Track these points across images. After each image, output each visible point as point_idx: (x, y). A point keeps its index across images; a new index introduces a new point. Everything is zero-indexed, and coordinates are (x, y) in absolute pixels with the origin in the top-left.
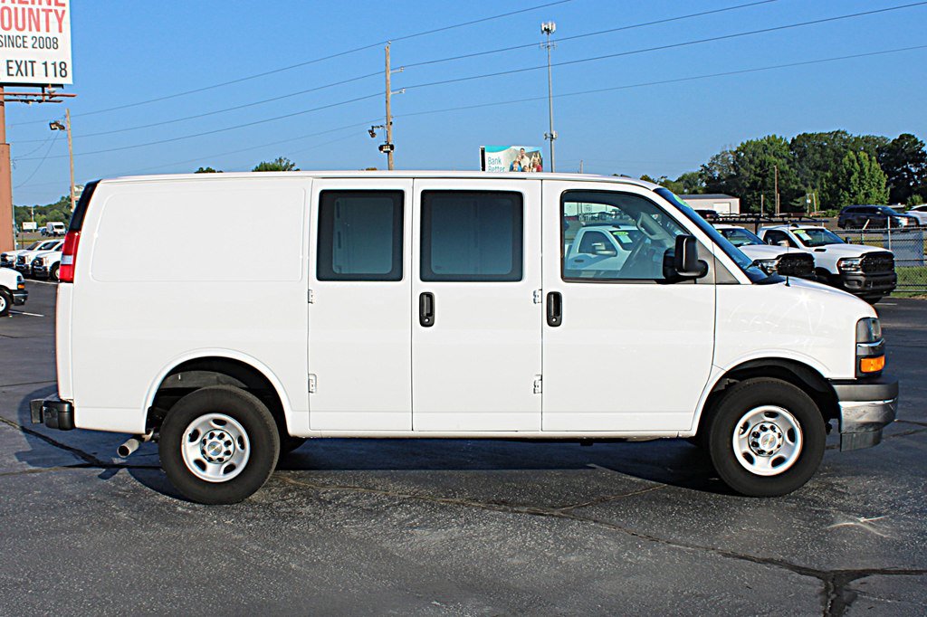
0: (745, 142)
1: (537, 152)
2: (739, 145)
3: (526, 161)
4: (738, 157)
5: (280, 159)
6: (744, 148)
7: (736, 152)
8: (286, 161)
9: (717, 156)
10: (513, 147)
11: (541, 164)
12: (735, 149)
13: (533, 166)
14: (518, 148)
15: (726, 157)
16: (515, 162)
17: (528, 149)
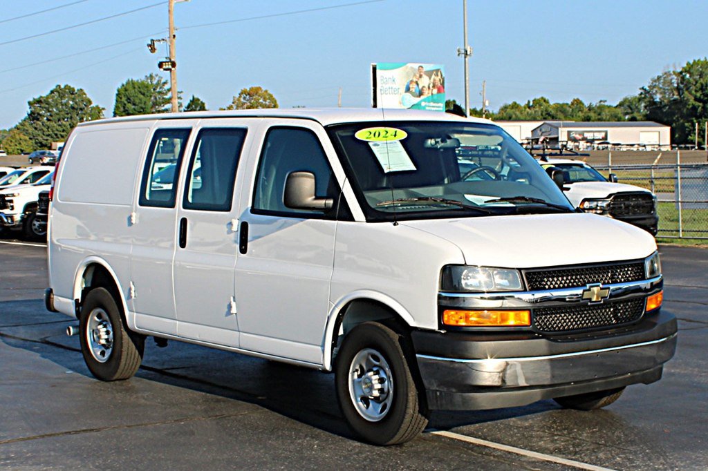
0: (691, 62)
1: (437, 71)
2: (685, 65)
3: (425, 82)
4: (683, 78)
5: (151, 76)
6: (689, 69)
7: (681, 73)
8: (157, 78)
9: (659, 78)
10: (410, 65)
11: (443, 84)
12: (679, 70)
13: (434, 87)
14: (416, 66)
15: (670, 78)
16: (412, 82)
17: (427, 67)
